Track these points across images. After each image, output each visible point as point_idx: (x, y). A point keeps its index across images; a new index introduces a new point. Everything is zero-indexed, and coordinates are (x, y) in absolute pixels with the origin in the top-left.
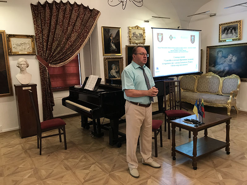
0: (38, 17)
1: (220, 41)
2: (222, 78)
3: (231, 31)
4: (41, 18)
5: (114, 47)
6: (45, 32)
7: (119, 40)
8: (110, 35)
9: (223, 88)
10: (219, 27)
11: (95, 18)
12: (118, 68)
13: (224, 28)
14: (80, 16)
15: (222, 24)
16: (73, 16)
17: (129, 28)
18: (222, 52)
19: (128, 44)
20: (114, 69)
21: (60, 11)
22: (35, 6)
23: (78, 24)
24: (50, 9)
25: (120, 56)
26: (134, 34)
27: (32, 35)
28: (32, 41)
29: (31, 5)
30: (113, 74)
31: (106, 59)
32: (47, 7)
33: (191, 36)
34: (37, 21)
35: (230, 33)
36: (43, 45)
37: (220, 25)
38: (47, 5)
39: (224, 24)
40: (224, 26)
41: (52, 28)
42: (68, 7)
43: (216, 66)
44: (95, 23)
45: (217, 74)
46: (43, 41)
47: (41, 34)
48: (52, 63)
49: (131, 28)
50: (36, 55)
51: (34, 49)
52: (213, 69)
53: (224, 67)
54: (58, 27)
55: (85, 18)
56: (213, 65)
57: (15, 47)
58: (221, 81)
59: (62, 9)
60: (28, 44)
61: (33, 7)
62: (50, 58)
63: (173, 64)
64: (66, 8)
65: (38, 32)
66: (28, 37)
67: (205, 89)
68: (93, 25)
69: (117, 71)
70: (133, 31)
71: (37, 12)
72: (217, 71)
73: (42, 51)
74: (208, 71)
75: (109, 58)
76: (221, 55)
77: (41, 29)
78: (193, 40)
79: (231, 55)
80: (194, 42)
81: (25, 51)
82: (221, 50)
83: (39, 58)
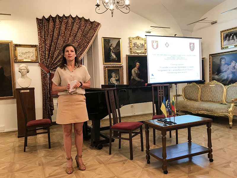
0: (42, 29)
1: (222, 48)
2: (226, 86)
3: (233, 37)
4: (45, 30)
5: (114, 57)
6: (48, 42)
7: (119, 49)
8: (110, 45)
9: (227, 97)
10: (220, 34)
11: (95, 29)
12: (118, 77)
13: (225, 35)
14: (81, 28)
15: (223, 31)
16: (74, 28)
17: (130, 38)
18: (225, 59)
19: (128, 54)
20: (114, 78)
21: (63, 23)
22: (40, 20)
23: (79, 35)
24: (53, 22)
25: (120, 65)
26: (135, 44)
27: (35, 45)
28: (36, 50)
29: (37, 19)
30: (113, 82)
31: (106, 67)
32: (51, 21)
33: (190, 44)
34: (41, 33)
35: (232, 39)
36: (45, 54)
37: (221, 32)
38: (51, 19)
39: (225, 31)
40: (225, 32)
41: (54, 38)
42: (70, 21)
43: (220, 74)
44: (95, 34)
45: (221, 83)
46: (45, 50)
47: (44, 44)
48: (53, 70)
49: (132, 39)
50: (38, 62)
51: (37, 57)
52: (216, 77)
53: (228, 75)
54: (60, 37)
55: (85, 30)
56: (216, 73)
57: (20, 55)
58: (225, 90)
59: (65, 22)
60: (32, 52)
61: (38, 21)
62: (51, 65)
63: (170, 72)
64: (68, 21)
65: (41, 42)
66: (32, 46)
67: (209, 98)
68: (93, 36)
69: (116, 79)
70: (134, 41)
71: (42, 25)
72: (221, 79)
73: (44, 59)
74: (212, 79)
75: (109, 67)
76: (224, 62)
77: (44, 39)
78: (192, 47)
79: (234, 62)
80: (193, 50)
81: (29, 59)
82: (224, 57)
83: (41, 65)
